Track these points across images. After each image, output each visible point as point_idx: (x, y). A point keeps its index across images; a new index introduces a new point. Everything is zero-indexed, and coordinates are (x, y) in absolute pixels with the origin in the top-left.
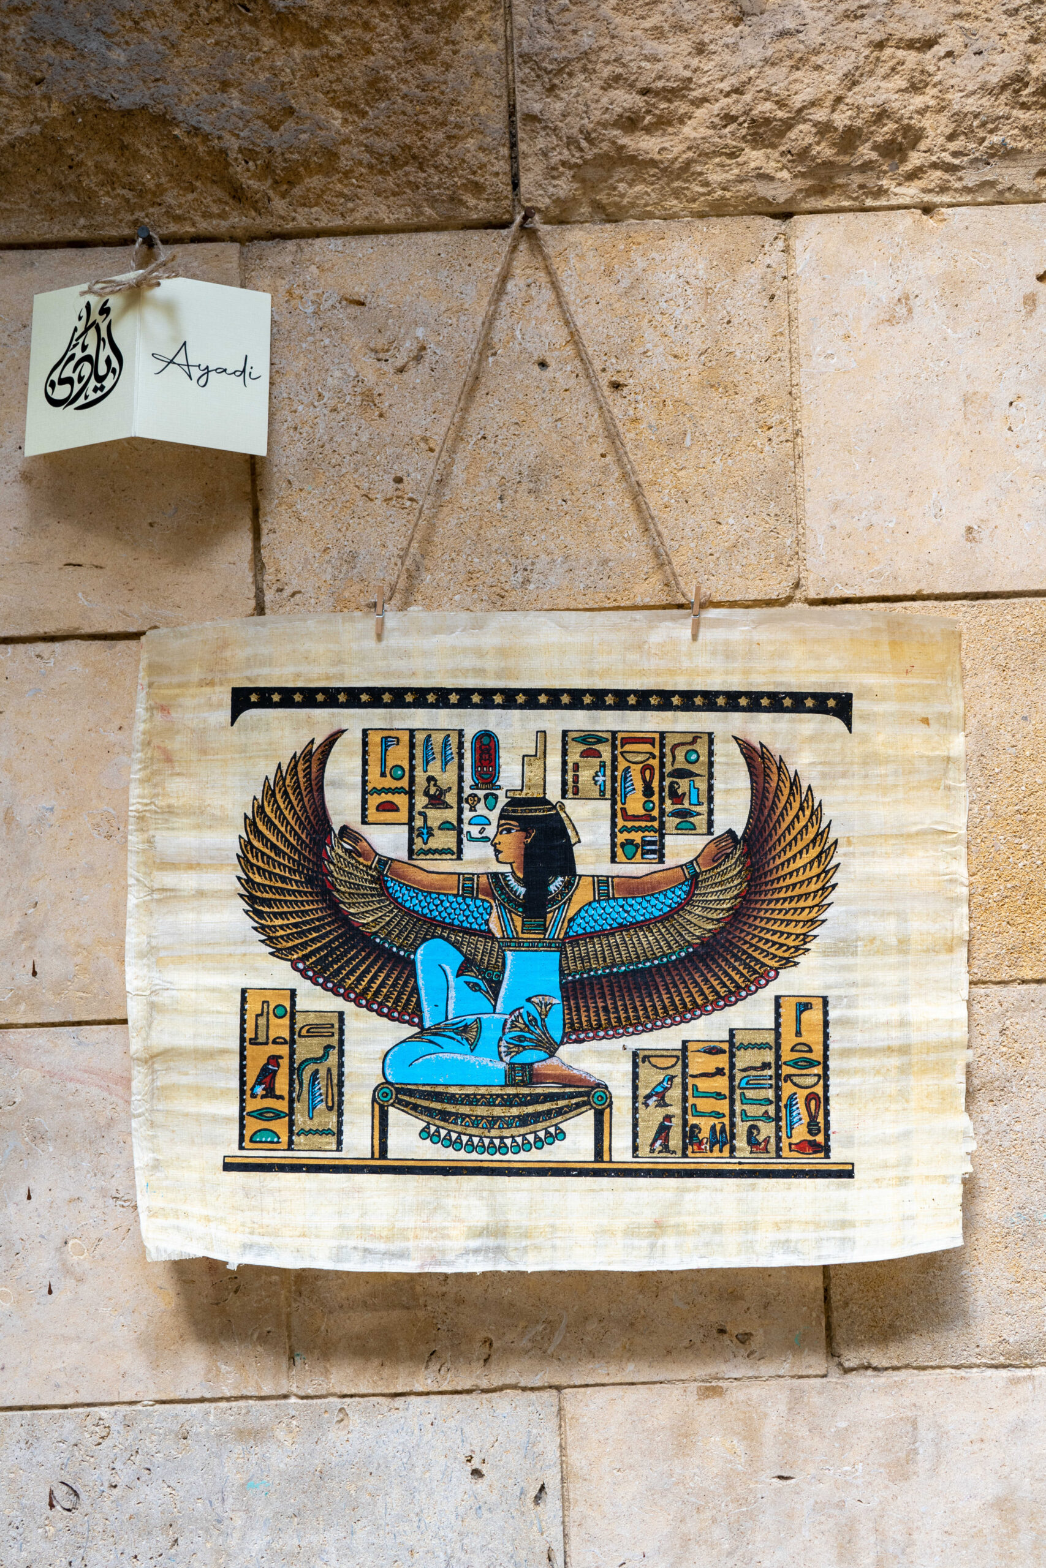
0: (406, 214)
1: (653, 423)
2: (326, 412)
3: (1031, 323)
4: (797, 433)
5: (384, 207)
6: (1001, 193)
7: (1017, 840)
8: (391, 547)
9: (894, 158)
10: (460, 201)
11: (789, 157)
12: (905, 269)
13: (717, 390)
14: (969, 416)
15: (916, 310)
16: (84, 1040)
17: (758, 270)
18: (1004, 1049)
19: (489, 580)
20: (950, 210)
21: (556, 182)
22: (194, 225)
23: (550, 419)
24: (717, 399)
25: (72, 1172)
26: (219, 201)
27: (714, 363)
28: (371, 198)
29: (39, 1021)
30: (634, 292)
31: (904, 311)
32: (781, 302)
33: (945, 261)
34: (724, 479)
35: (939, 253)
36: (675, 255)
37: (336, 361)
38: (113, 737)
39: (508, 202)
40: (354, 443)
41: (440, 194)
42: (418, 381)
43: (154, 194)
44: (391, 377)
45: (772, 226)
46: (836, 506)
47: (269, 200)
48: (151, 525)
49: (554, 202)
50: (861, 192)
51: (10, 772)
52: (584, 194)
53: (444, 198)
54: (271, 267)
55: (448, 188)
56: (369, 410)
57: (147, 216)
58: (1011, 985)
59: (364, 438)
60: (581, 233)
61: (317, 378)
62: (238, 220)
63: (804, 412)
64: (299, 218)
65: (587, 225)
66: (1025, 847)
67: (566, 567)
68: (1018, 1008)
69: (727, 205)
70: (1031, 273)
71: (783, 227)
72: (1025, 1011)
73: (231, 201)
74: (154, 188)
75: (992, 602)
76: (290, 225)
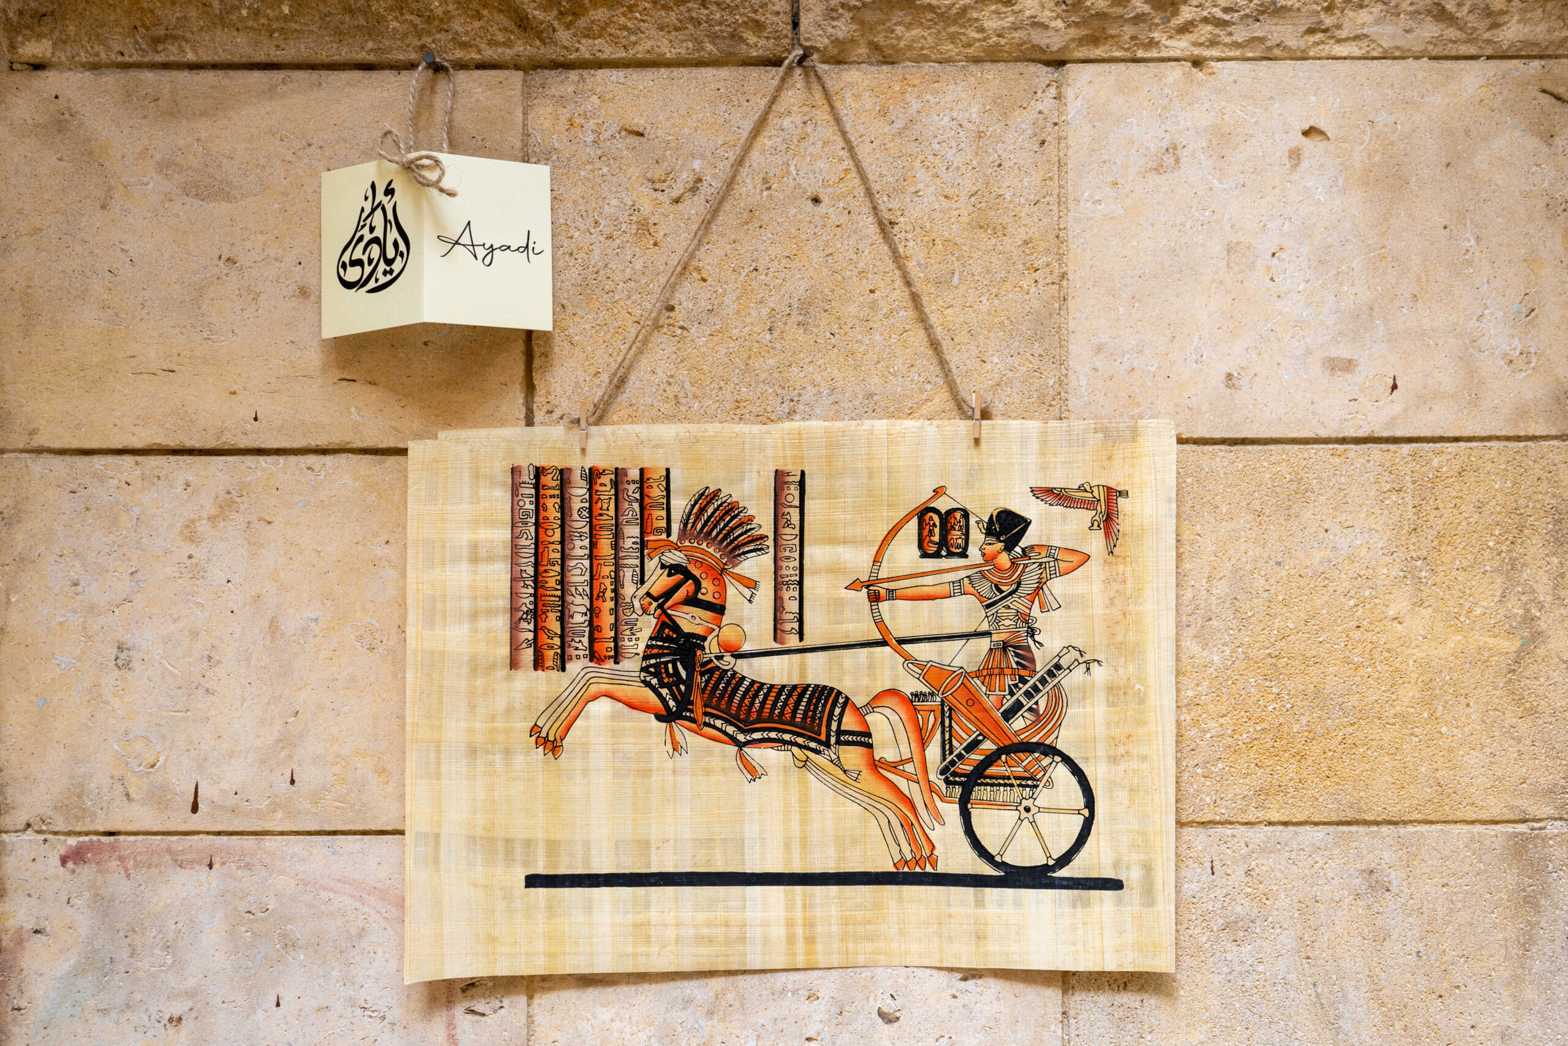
0: (688, 49)
1: (923, 262)
2: (602, 239)
3: (1295, 177)
4: (1063, 276)
5: (665, 42)
6: (1270, 49)
7: (1268, 684)
8: (660, 374)
9: (1166, 11)
10: (741, 38)
11: (1064, 7)
12: (1174, 120)
13: (986, 231)
14: (1231, 265)
15: (1183, 160)
16: (340, 850)
17: (1030, 115)
18: (1249, 890)
19: (756, 410)
20: (1219, 64)
21: (835, 23)
22: (479, 51)
23: (821, 254)
24: (985, 240)
25: (321, 981)
26: (505, 30)
27: (984, 205)
28: (653, 32)
29: (295, 829)
30: (907, 132)
31: (1172, 160)
32: (1051, 148)
33: (1212, 113)
34: (990, 318)
35: (1207, 105)
36: (949, 98)
37: (614, 189)
38: (380, 551)
39: (787, 41)
40: (628, 271)
41: (721, 31)
42: (693, 212)
43: (441, 20)
44: (667, 207)
45: (1044, 74)
46: (1099, 349)
47: (554, 30)
48: (426, 344)
49: (832, 42)
50: (1133, 43)
51: (276, 581)
52: (862, 35)
53: (725, 34)
54: (554, 96)
55: (729, 25)
56: (643, 239)
57: (434, 41)
58: (1257, 826)
59: (638, 266)
60: (858, 73)
61: (594, 205)
62: (522, 49)
63: (1070, 256)
64: (583, 49)
65: (864, 65)
66: (1275, 690)
67: (832, 399)
68: (1264, 850)
69: (1001, 51)
70: (1298, 128)
71: (1056, 74)
72: (1270, 852)
73: (516, 30)
74: (441, 16)
75: (1250, 448)
76: (573, 56)
